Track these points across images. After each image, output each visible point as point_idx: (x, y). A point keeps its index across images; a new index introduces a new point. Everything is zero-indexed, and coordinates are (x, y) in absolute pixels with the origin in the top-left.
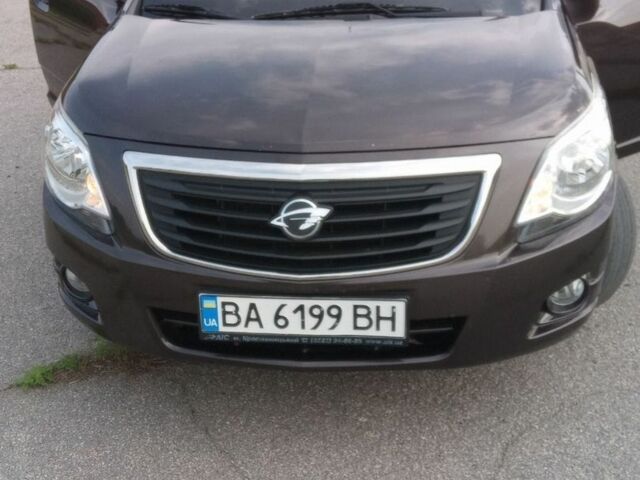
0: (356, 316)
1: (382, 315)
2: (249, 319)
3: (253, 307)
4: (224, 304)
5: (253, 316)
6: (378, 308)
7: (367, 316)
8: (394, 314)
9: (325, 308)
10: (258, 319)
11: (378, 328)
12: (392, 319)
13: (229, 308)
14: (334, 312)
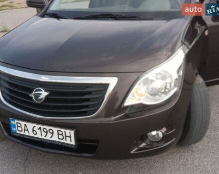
0: (58, 134)
1: (67, 135)
2: (25, 130)
3: (25, 125)
4: (17, 123)
5: (26, 129)
6: (65, 132)
7: (62, 134)
8: (70, 135)
9: (48, 129)
10: (27, 130)
11: (66, 140)
12: (70, 137)
13: (19, 125)
14: (51, 131)
